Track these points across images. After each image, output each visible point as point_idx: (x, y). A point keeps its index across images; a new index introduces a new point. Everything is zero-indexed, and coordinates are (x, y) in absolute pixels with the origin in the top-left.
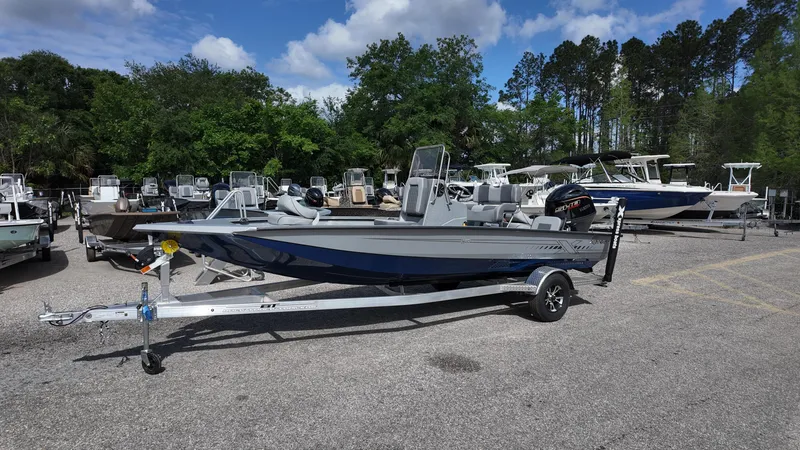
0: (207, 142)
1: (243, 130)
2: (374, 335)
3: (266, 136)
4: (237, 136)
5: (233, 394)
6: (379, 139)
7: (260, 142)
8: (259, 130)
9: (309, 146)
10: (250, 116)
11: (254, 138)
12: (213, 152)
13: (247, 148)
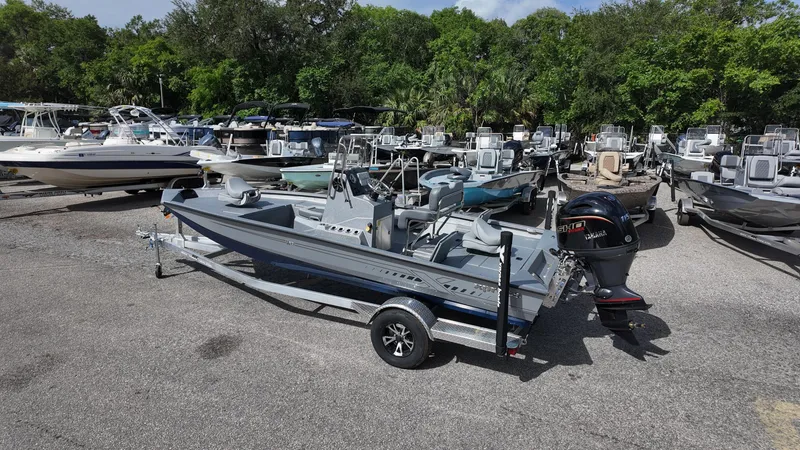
0: (630, 84)
1: (678, 66)
3: (708, 71)
4: (667, 74)
7: (696, 80)
8: (701, 64)
9: (764, 80)
10: (691, 48)
11: (689, 75)
12: (640, 96)
13: (678, 88)
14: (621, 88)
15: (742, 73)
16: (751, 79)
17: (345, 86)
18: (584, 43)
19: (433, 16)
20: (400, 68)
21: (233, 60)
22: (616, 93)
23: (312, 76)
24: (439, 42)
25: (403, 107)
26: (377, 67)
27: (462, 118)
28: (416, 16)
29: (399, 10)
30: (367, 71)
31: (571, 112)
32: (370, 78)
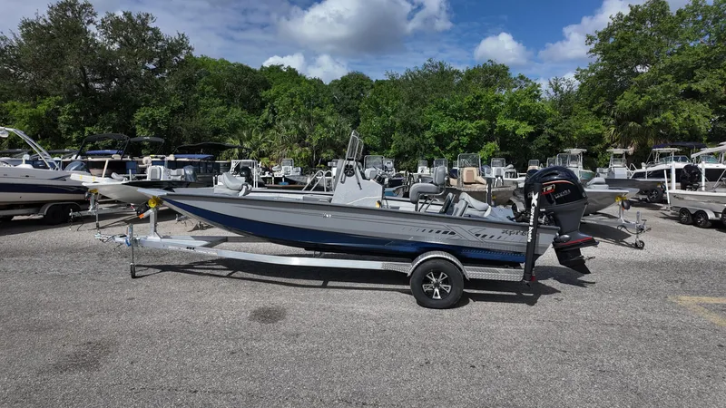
0: (434, 131)
3: (485, 122)
4: (459, 124)
6: (613, 116)
7: (479, 128)
8: (480, 117)
9: (524, 129)
10: (473, 106)
11: (474, 124)
12: (440, 139)
13: (467, 134)
14: (427, 134)
15: (510, 124)
16: (516, 128)
17: (185, 126)
18: (397, 98)
19: (261, 70)
20: (236, 113)
21: (60, 98)
22: (424, 137)
23: (151, 115)
24: (272, 92)
25: (246, 145)
26: (215, 110)
27: (303, 156)
28: (249, 69)
29: (232, 62)
30: (205, 113)
31: (391, 151)
32: (210, 119)
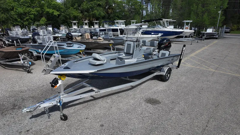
1: (30, 7)
2: (123, 93)
3: (39, 9)
5: (98, 125)
7: (37, 11)
9: (56, 13)
11: (34, 10)
13: (32, 14)
22: (11, 14)
